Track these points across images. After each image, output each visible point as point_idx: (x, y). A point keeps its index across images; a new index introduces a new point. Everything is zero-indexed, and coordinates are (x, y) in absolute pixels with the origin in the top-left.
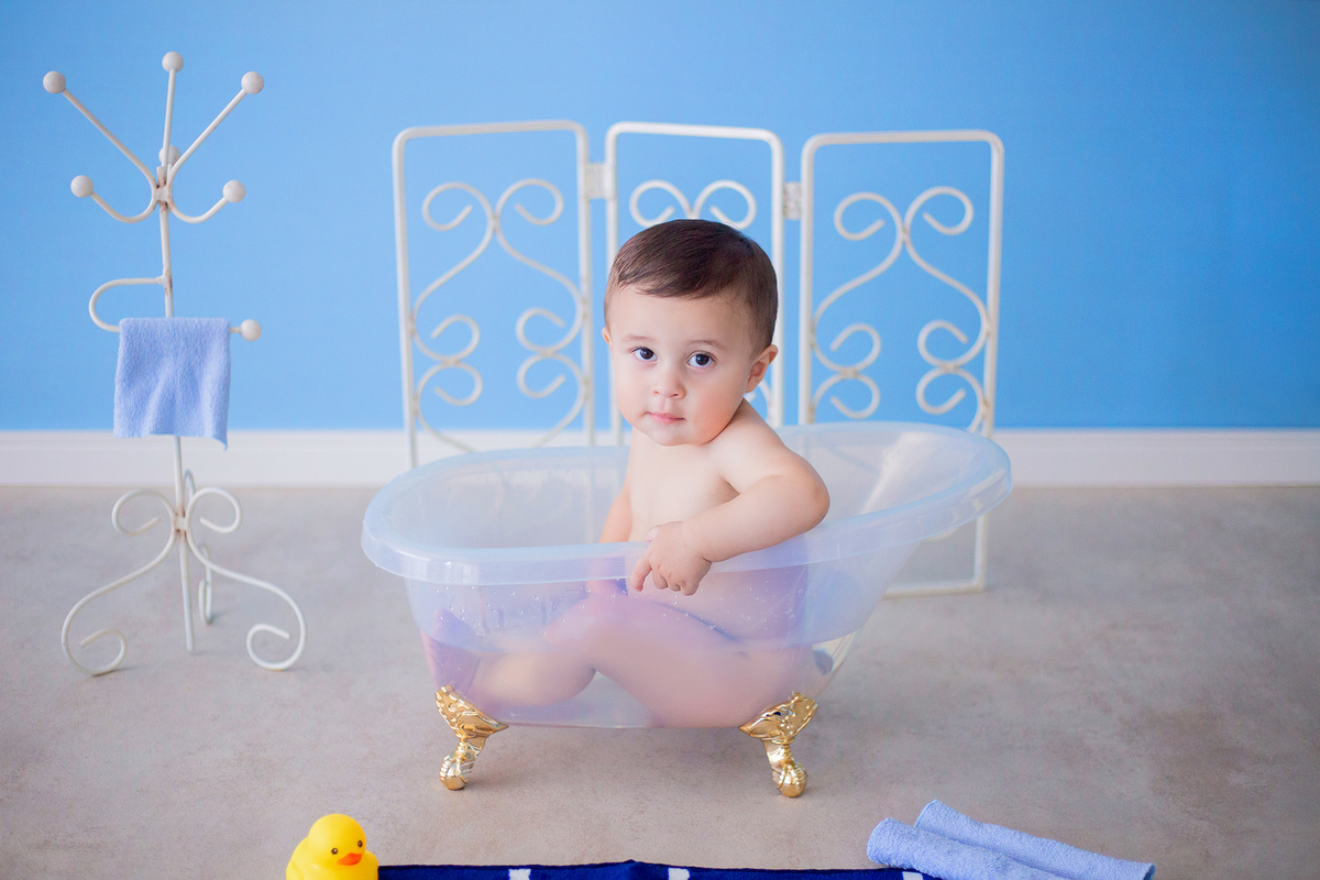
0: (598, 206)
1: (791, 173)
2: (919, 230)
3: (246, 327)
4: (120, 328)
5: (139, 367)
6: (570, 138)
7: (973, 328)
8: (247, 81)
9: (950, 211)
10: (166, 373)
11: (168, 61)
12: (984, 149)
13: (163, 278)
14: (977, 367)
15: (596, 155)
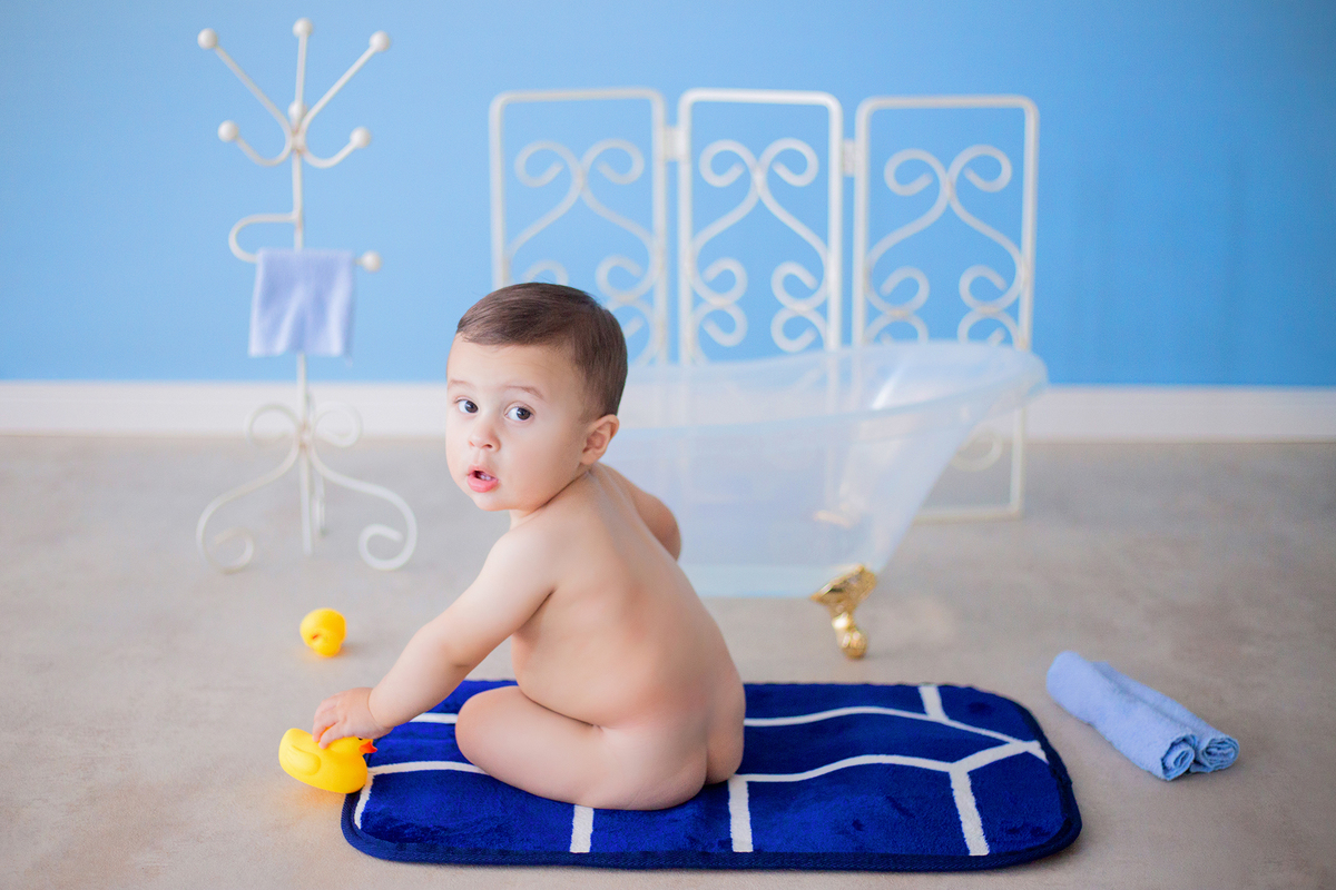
0: (672, 166)
1: (849, 132)
2: (963, 187)
3: (369, 260)
4: (259, 258)
5: (275, 291)
6: (645, 105)
7: (1009, 273)
8: (377, 41)
9: (988, 168)
10: (297, 299)
11: (300, 27)
12: (1019, 115)
13: (295, 216)
14: (1013, 310)
15: (672, 120)
